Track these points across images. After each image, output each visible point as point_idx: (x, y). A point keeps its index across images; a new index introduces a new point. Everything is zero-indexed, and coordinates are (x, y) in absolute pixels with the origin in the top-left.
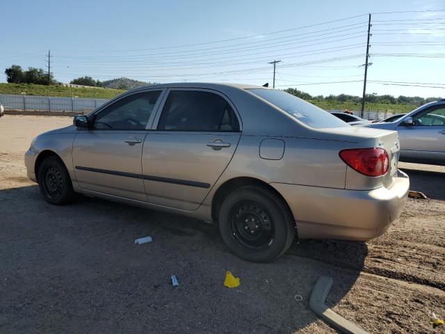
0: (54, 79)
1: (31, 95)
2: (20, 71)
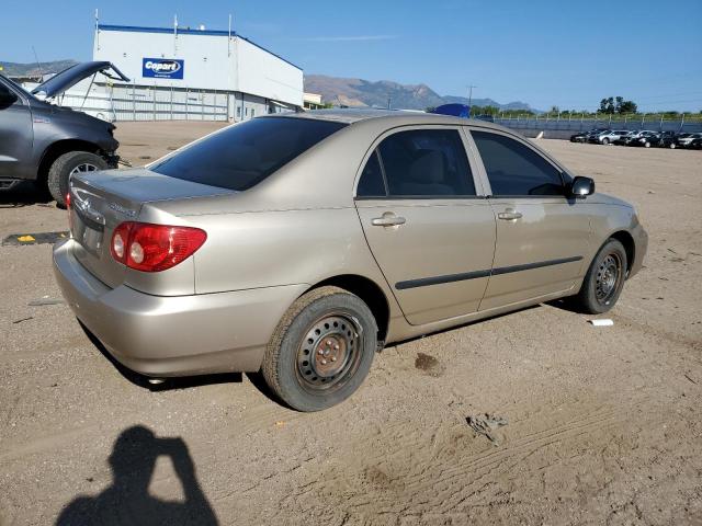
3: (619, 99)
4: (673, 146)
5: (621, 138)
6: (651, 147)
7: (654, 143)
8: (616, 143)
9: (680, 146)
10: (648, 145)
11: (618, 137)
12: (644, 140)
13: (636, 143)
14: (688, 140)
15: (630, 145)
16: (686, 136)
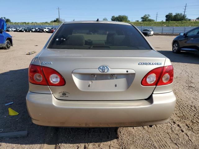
0: (186, 17)
1: (168, 26)
2: (172, 15)
3: (5, 18)
4: (31, 32)
5: (16, 30)
6: (25, 32)
7: (26, 31)
8: (15, 31)
9: (32, 32)
10: (24, 31)
11: (15, 29)
12: (23, 30)
13: (21, 31)
14: (34, 30)
15: (19, 32)
16: (33, 29)
